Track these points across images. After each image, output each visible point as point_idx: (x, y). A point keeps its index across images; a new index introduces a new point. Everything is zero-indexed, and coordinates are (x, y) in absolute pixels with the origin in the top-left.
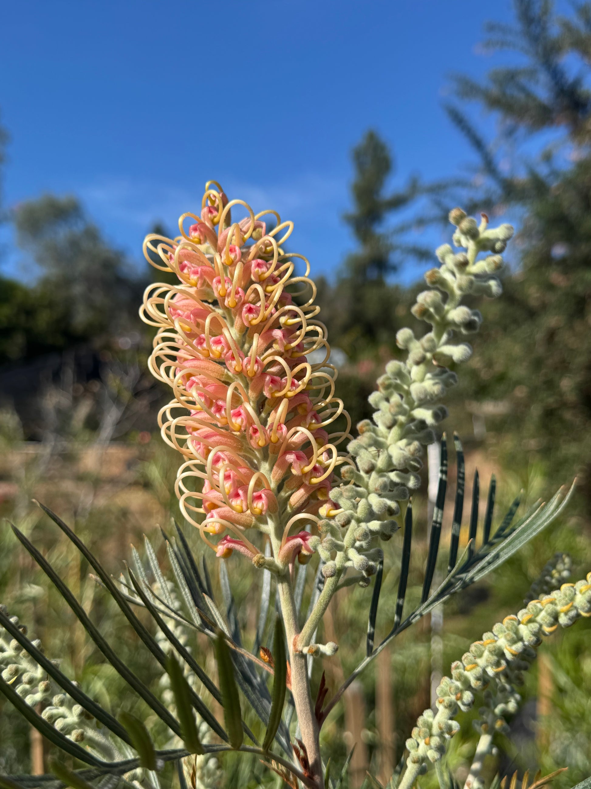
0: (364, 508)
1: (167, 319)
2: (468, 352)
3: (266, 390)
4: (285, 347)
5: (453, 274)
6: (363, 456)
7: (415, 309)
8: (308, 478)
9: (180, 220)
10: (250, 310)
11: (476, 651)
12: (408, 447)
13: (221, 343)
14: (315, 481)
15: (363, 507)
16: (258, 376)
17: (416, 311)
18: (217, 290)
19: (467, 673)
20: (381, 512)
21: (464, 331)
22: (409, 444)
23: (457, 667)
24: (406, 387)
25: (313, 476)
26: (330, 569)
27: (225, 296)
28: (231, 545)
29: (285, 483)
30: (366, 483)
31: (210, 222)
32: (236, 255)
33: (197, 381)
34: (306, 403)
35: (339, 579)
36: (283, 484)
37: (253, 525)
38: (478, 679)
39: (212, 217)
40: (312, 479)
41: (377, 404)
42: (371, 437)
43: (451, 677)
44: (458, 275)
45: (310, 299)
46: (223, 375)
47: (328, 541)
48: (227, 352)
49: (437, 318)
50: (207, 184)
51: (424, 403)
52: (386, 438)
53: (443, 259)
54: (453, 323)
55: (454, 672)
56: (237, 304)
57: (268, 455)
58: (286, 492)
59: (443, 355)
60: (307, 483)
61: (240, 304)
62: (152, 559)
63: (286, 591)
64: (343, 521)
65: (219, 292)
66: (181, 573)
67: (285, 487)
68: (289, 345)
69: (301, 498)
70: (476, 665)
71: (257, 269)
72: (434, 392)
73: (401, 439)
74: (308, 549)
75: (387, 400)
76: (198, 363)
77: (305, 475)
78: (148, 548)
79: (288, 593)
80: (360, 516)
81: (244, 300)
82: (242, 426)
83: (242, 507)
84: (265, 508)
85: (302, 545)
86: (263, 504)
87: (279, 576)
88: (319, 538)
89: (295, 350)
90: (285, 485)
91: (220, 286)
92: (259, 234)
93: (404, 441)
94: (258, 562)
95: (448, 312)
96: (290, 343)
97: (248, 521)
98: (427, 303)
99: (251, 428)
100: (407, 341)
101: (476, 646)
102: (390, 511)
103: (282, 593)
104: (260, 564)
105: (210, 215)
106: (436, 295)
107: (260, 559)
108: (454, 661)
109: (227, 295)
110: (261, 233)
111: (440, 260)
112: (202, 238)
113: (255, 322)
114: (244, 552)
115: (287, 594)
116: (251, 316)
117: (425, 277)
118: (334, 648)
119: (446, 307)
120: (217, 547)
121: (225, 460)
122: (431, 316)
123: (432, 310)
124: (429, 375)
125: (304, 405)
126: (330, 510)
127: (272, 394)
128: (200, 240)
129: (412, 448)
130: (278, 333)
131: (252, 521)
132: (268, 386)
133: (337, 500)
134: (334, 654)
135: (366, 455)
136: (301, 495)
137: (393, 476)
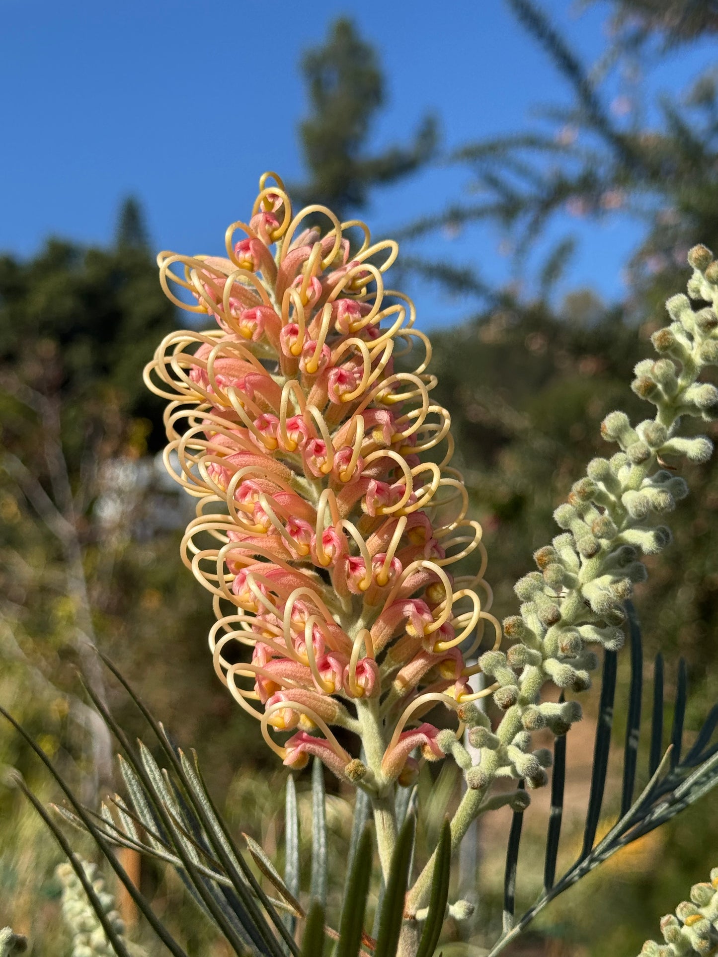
0: (533, 682)
1: (188, 389)
2: (709, 448)
3: (368, 502)
4: (392, 437)
5: (691, 338)
6: (538, 601)
7: (635, 385)
8: (432, 641)
9: (228, 234)
10: (341, 379)
11: (700, 895)
12: (615, 586)
13: (297, 428)
14: (444, 646)
15: (531, 680)
16: (357, 480)
17: (639, 388)
18: (288, 345)
19: (686, 931)
20: (566, 683)
21: (705, 417)
22: (615, 582)
23: (669, 923)
24: (612, 498)
25: (439, 639)
26: (479, 776)
27: (300, 355)
28: (309, 746)
29: (388, 651)
30: (538, 643)
31: (267, 238)
32: (314, 291)
33: (254, 487)
34: (424, 527)
35: (483, 796)
36: (386, 653)
37: (336, 717)
38: (703, 937)
39: (271, 230)
40: (440, 644)
41: (566, 523)
42: (559, 571)
43: (660, 939)
44: (698, 339)
45: (420, 365)
46: (289, 480)
47: (479, 731)
48: (307, 443)
49: (666, 397)
50: (263, 178)
51: (643, 521)
52: (577, 573)
53: (677, 315)
54: (692, 406)
55: (666, 931)
56: (318, 367)
57: (362, 606)
58: (390, 667)
59: (672, 450)
60: (430, 649)
61: (323, 368)
62: (154, 779)
63: (388, 823)
64: (507, 700)
65: (291, 348)
66: (205, 801)
67: (388, 658)
68: (400, 434)
69: (414, 676)
70: (702, 917)
71: (347, 314)
72: (660, 505)
73: (599, 575)
74: (435, 751)
75: (581, 516)
76: (252, 459)
77: (428, 637)
78: (147, 761)
79: (391, 827)
80: (526, 695)
81: (330, 360)
82: (334, 558)
83: (334, 684)
84: (370, 686)
85: (425, 744)
86: (367, 680)
87: (378, 799)
88: (454, 733)
89: (405, 444)
90: (388, 655)
91: (293, 339)
92: (339, 259)
93: (607, 579)
94: (356, 772)
95: (684, 389)
96: (399, 431)
97: (329, 712)
98: (656, 377)
99: (347, 562)
100: (620, 431)
101: (700, 889)
102: (579, 686)
103: (381, 826)
104: (359, 775)
105: (267, 227)
106: (667, 365)
107: (358, 766)
108: (664, 915)
109: (303, 352)
110: (343, 256)
111: (672, 317)
112: (256, 262)
113: (349, 397)
114: (329, 759)
115: (389, 827)
116: (343, 387)
117: (652, 339)
118: (468, 909)
119: (680, 382)
120: (284, 751)
121: (304, 612)
122: (657, 396)
123: (660, 387)
124: (647, 481)
125: (421, 530)
126: (462, 695)
127: (377, 509)
128: (252, 265)
129: (620, 586)
130: (383, 416)
131: (336, 712)
132: (372, 496)
133: (491, 671)
134: (469, 918)
135: (543, 599)
136: (415, 672)
137: (587, 632)
